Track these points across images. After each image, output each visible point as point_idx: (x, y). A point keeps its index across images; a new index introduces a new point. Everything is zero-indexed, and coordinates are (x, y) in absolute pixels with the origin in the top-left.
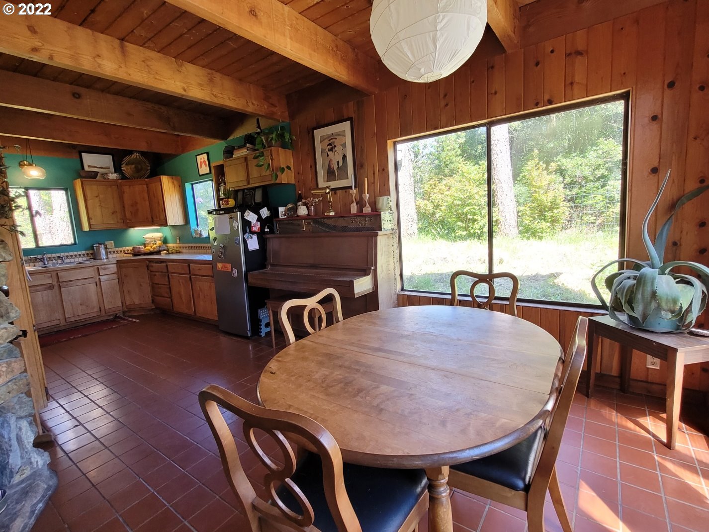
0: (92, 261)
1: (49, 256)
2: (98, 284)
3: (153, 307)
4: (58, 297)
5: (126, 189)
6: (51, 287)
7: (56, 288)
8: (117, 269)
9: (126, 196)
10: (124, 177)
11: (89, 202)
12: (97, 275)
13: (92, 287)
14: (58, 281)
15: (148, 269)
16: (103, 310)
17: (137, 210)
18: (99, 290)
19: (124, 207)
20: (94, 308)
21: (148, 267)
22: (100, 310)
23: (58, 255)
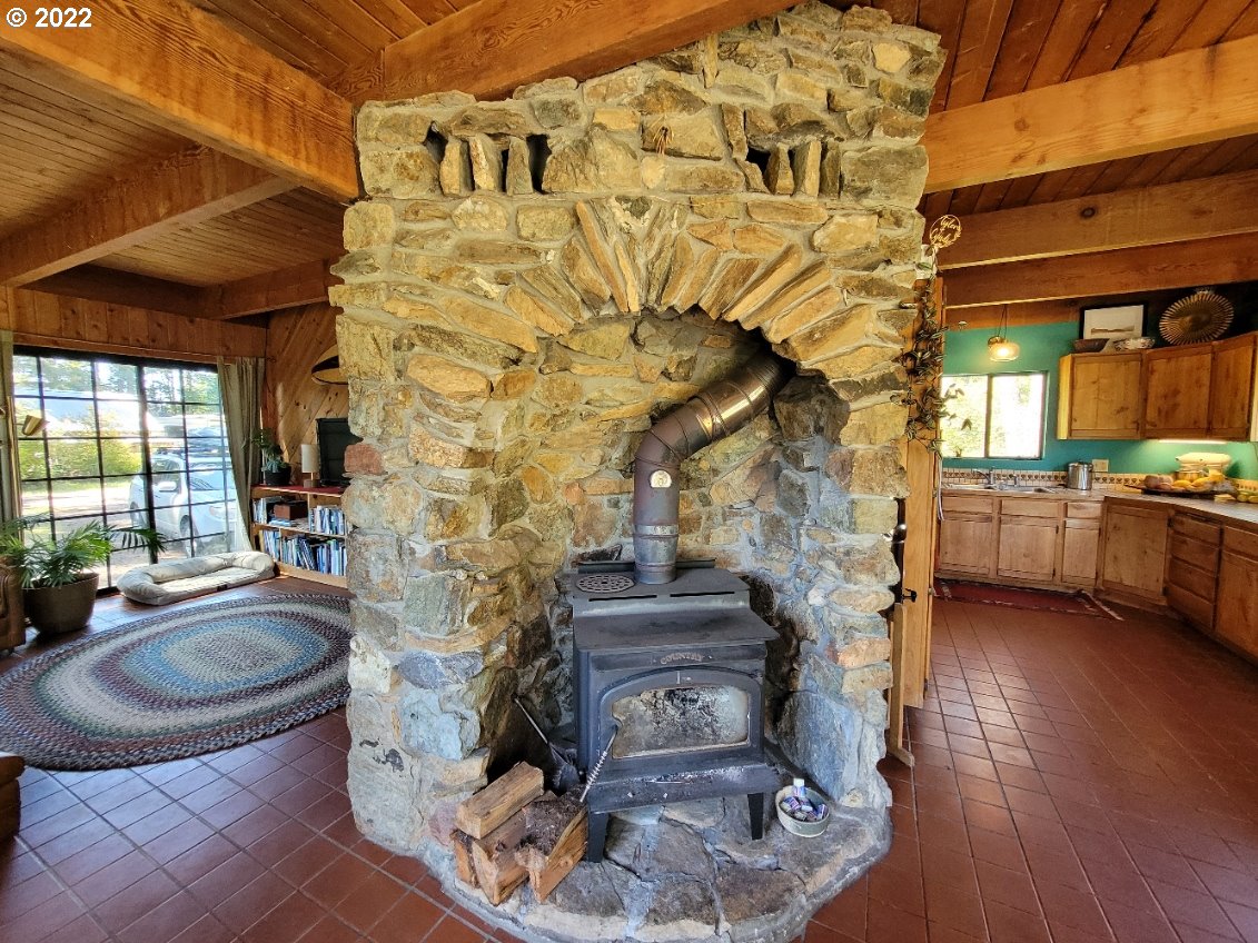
0: (1061, 489)
1: (998, 471)
2: (1061, 530)
3: (1164, 603)
4: (995, 536)
5: (1160, 365)
6: (988, 519)
7: (995, 521)
8: (1102, 513)
9: (1155, 380)
10: (1160, 342)
11: (1079, 393)
12: (1062, 514)
13: (1049, 533)
14: (1000, 513)
15: (1169, 525)
16: (1058, 574)
17: (1175, 406)
18: (1060, 541)
19: (1146, 400)
20: (1042, 568)
21: (1170, 522)
22: (1054, 574)
23: (1011, 472)
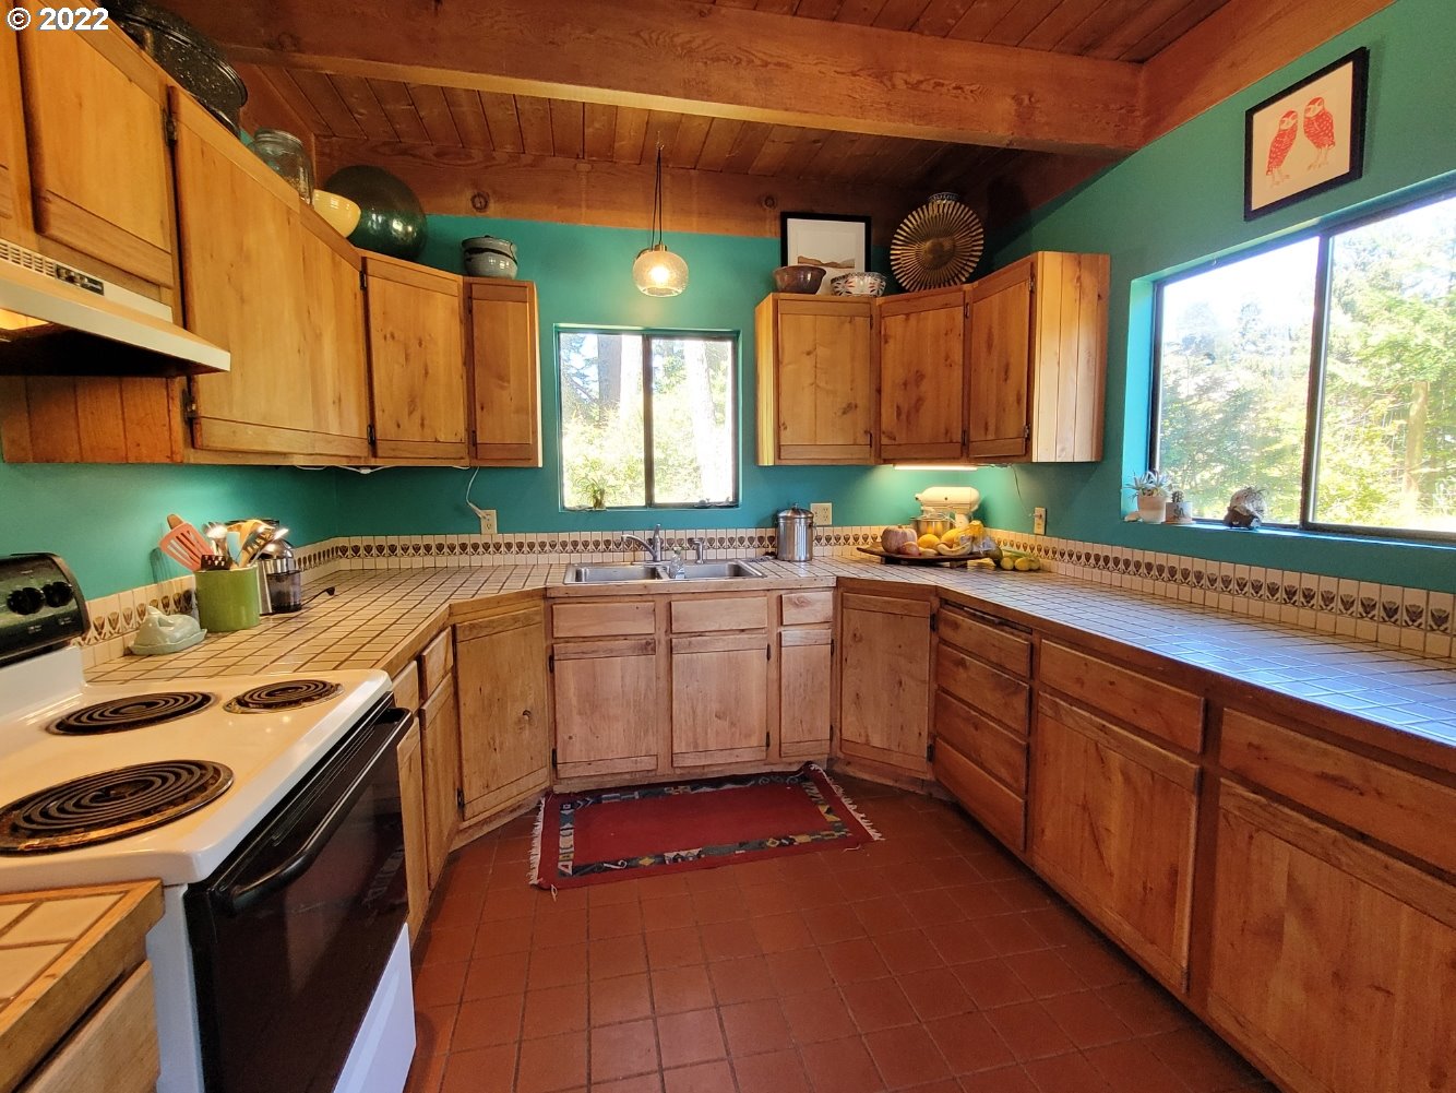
0: (769, 564)
1: (670, 534)
2: (774, 652)
3: (929, 777)
4: (663, 683)
5: (895, 325)
6: (648, 647)
7: (662, 649)
8: (835, 608)
9: (891, 350)
10: (893, 287)
11: (786, 370)
12: (775, 620)
13: (756, 662)
14: (669, 630)
15: (934, 628)
16: (774, 741)
17: (920, 400)
18: (774, 675)
19: (879, 391)
20: (748, 736)
21: (935, 621)
22: (768, 745)
23: (691, 533)
